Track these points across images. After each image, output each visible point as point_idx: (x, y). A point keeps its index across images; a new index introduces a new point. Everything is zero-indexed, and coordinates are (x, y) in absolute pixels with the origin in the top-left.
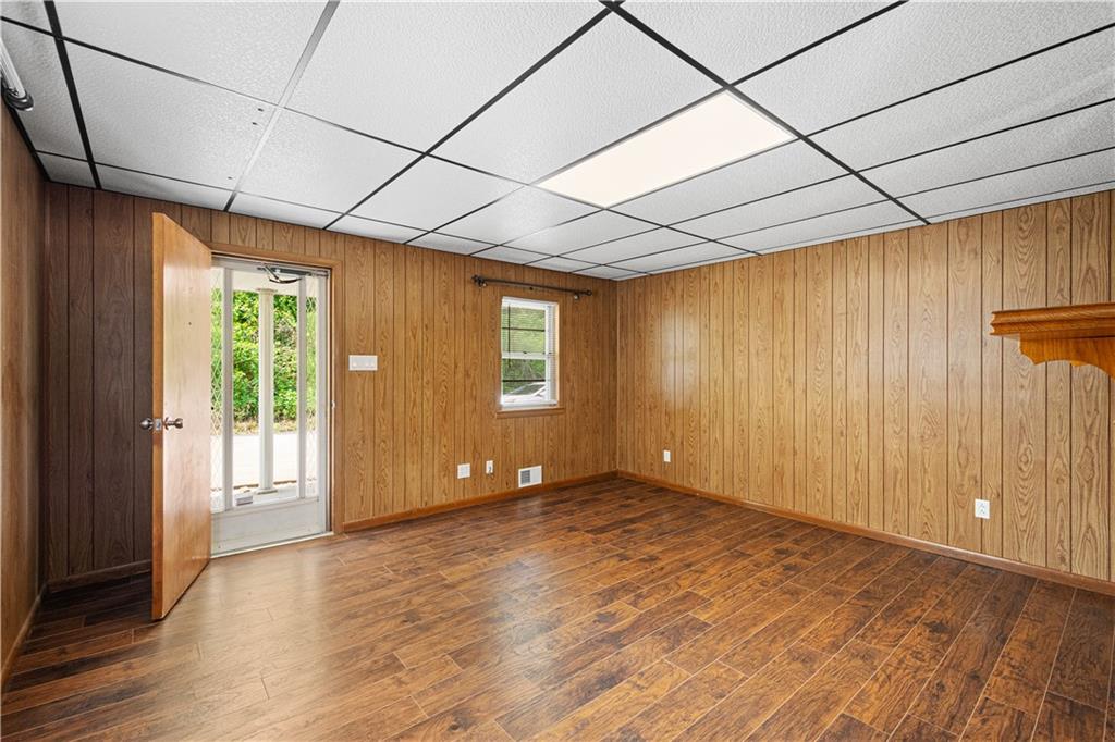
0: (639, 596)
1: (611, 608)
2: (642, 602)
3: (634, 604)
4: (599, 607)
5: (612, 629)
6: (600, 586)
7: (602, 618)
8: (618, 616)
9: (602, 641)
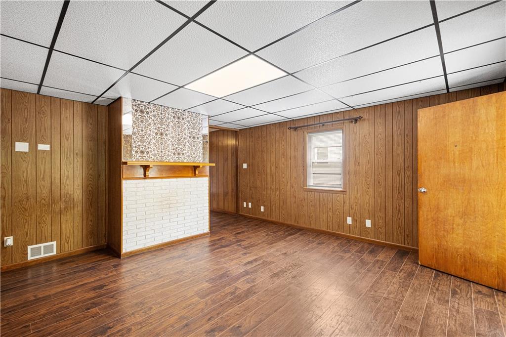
0: (233, 293)
1: (249, 285)
2: (232, 290)
3: (236, 288)
4: (254, 286)
5: (248, 277)
6: (254, 298)
7: (253, 280)
8: (245, 282)
9: (252, 272)
